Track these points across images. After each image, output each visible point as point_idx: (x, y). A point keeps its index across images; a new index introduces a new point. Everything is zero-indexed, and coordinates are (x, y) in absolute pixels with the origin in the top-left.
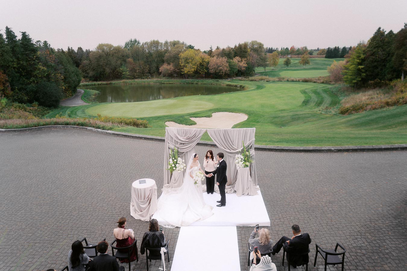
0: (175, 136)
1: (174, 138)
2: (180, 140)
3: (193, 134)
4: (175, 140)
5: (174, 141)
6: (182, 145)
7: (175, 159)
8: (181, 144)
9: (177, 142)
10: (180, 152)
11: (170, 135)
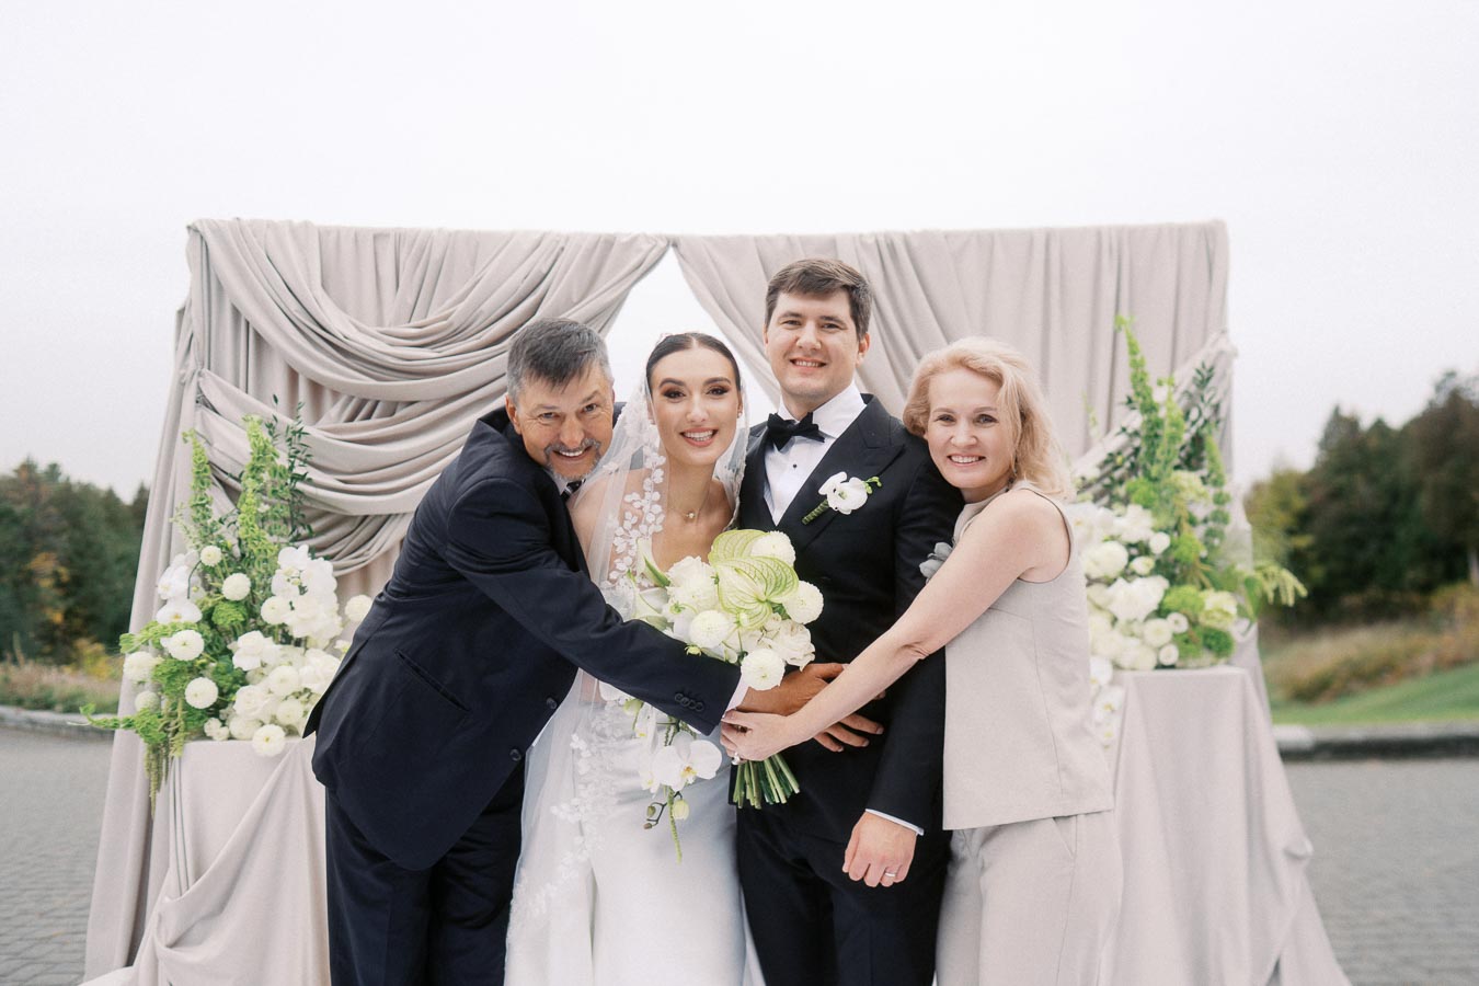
0: (293, 306)
1: (289, 345)
2: (342, 351)
3: (516, 282)
4: (293, 376)
5: (278, 383)
6: (376, 427)
7: (239, 561)
8: (363, 408)
9: (316, 388)
10: (345, 519)
11: (236, 313)
